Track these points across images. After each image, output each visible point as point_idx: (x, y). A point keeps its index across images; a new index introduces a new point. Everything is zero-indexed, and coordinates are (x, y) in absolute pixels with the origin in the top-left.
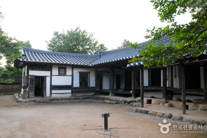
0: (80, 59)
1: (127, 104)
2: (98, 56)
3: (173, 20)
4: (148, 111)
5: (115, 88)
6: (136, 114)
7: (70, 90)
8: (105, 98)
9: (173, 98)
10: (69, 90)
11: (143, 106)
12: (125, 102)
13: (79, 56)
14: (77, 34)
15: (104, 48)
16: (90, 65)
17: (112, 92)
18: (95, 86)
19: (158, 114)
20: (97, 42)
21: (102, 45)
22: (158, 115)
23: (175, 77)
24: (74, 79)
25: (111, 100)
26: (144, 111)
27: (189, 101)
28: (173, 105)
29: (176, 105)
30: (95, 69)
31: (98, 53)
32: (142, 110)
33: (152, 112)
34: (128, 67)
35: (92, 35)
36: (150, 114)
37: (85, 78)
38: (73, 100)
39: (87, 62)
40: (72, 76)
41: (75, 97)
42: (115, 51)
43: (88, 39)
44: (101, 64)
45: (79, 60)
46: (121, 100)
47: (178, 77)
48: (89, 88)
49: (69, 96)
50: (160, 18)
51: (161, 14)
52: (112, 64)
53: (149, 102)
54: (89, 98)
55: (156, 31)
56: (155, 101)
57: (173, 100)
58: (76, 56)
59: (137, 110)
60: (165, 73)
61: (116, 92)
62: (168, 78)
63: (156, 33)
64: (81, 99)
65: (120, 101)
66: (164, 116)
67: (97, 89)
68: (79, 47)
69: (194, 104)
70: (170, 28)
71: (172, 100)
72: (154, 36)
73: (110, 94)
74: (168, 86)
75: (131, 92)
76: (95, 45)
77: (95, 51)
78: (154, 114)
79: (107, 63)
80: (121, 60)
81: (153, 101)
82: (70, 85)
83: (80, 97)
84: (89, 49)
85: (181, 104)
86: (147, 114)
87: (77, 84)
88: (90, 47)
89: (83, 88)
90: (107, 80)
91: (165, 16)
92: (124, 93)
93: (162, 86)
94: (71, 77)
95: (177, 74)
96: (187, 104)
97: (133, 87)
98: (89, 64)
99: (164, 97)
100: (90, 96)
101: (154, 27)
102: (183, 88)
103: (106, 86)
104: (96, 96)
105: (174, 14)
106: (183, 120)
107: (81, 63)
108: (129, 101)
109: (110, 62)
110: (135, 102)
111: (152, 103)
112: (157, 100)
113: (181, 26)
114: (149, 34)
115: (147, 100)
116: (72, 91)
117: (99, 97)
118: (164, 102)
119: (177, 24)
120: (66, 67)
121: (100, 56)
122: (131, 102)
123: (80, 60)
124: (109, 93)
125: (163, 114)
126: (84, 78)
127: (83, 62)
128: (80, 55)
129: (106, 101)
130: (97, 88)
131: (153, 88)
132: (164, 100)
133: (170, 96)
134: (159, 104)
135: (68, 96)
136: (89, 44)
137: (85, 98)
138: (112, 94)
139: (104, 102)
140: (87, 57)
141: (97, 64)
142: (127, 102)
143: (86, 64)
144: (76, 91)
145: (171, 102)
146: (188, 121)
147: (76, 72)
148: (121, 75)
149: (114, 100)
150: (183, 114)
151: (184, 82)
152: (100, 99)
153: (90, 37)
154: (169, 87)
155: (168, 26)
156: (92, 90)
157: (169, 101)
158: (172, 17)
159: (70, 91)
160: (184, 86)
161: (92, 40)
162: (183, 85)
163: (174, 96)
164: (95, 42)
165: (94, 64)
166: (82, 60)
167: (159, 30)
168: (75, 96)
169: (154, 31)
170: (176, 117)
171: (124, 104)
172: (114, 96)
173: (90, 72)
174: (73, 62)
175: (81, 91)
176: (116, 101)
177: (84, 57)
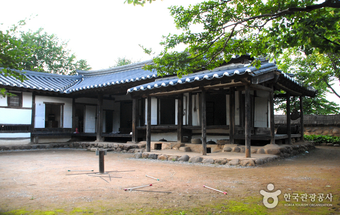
0: (47, 81)
1: (125, 151)
2: (77, 78)
3: (188, 28)
4: (157, 155)
5: (104, 131)
6: (141, 160)
7: (29, 132)
8: (89, 145)
9: (192, 140)
10: (27, 132)
11: (149, 151)
12: (123, 148)
13: (44, 76)
14: (39, 39)
15: (86, 66)
16: (65, 92)
17: (100, 135)
18: (71, 127)
19: (171, 157)
20: (73, 57)
21: (83, 61)
22: (171, 159)
23: (195, 110)
24: (36, 113)
25: (100, 147)
26: (152, 155)
27: (212, 143)
28: (191, 148)
29: (195, 149)
30: (72, 99)
31: (77, 73)
32: (148, 155)
33: (162, 156)
34: (129, 92)
35: (66, 44)
36: (160, 158)
37: (54, 115)
38: (35, 149)
39: (59, 87)
40: (33, 109)
41: (38, 145)
42: (106, 71)
43: (60, 49)
44: (83, 90)
45: (45, 83)
46: (116, 145)
47: (198, 110)
48: (62, 129)
49: (27, 143)
50: (175, 24)
51: (177, 21)
52: (103, 90)
53: (158, 147)
54: (63, 146)
55: (171, 37)
56: (166, 145)
57: (192, 142)
58: (39, 76)
59: (141, 155)
60: (180, 104)
61: (107, 135)
62: (185, 112)
63: (172, 40)
64: (49, 148)
65: (115, 147)
66: (178, 159)
67: (75, 133)
68: (42, 62)
69: (218, 146)
70: (185, 35)
71: (190, 142)
72: (169, 43)
73: (98, 139)
74: (184, 124)
75: (131, 133)
76: (71, 60)
77: (71, 71)
78: (166, 157)
79: (95, 88)
80: (117, 84)
81: (164, 145)
82: (29, 125)
83: (47, 145)
84: (61, 66)
85: (201, 146)
86: (156, 158)
87: (40, 123)
88: (62, 63)
89: (51, 131)
90: (91, 118)
91: (180, 24)
92: (120, 136)
93: (176, 123)
94: (31, 111)
95: (198, 106)
96: (208, 146)
97: (133, 125)
98: (63, 91)
99: (179, 139)
100: (64, 144)
101: (170, 34)
102: (204, 120)
103: (89, 127)
104: (75, 143)
105: (190, 22)
106: (203, 161)
107: (49, 88)
108: (128, 147)
109: (99, 87)
110: (138, 147)
111: (162, 148)
112: (169, 143)
113: (195, 35)
114: (165, 40)
115: (155, 144)
116: (31, 135)
117: (79, 144)
118: (179, 145)
119: (191, 33)
120: (22, 93)
121: (80, 79)
122: (131, 147)
123: (47, 84)
124: (96, 137)
125: (178, 157)
126: (52, 115)
127: (52, 87)
128: (46, 75)
129: (92, 149)
130: (75, 131)
131: (163, 127)
132: (179, 143)
133: (187, 137)
134: (172, 149)
135: (24, 144)
136: (60, 58)
137: (55, 147)
138: (100, 139)
139: (89, 151)
140: (58, 79)
141: (77, 89)
142: (126, 147)
143: (58, 90)
144: (39, 135)
145: (188, 145)
146: (208, 162)
147: (40, 103)
148: (114, 111)
149: (104, 147)
150: (203, 155)
151: (205, 113)
152: (81, 146)
153: (63, 46)
154: (186, 125)
155: (183, 34)
156: (66, 133)
157: (186, 144)
158: (187, 25)
159: (28, 135)
160: (205, 118)
161: (66, 52)
162: (203, 116)
163: (192, 137)
164: (70, 56)
165: (72, 90)
166: (51, 84)
167: (174, 37)
168: (37, 143)
169: (169, 38)
170: (194, 158)
171: (121, 151)
172: (104, 141)
173: (64, 104)
174: (35, 85)
175: (48, 134)
176: (108, 147)
177: (54, 79)
